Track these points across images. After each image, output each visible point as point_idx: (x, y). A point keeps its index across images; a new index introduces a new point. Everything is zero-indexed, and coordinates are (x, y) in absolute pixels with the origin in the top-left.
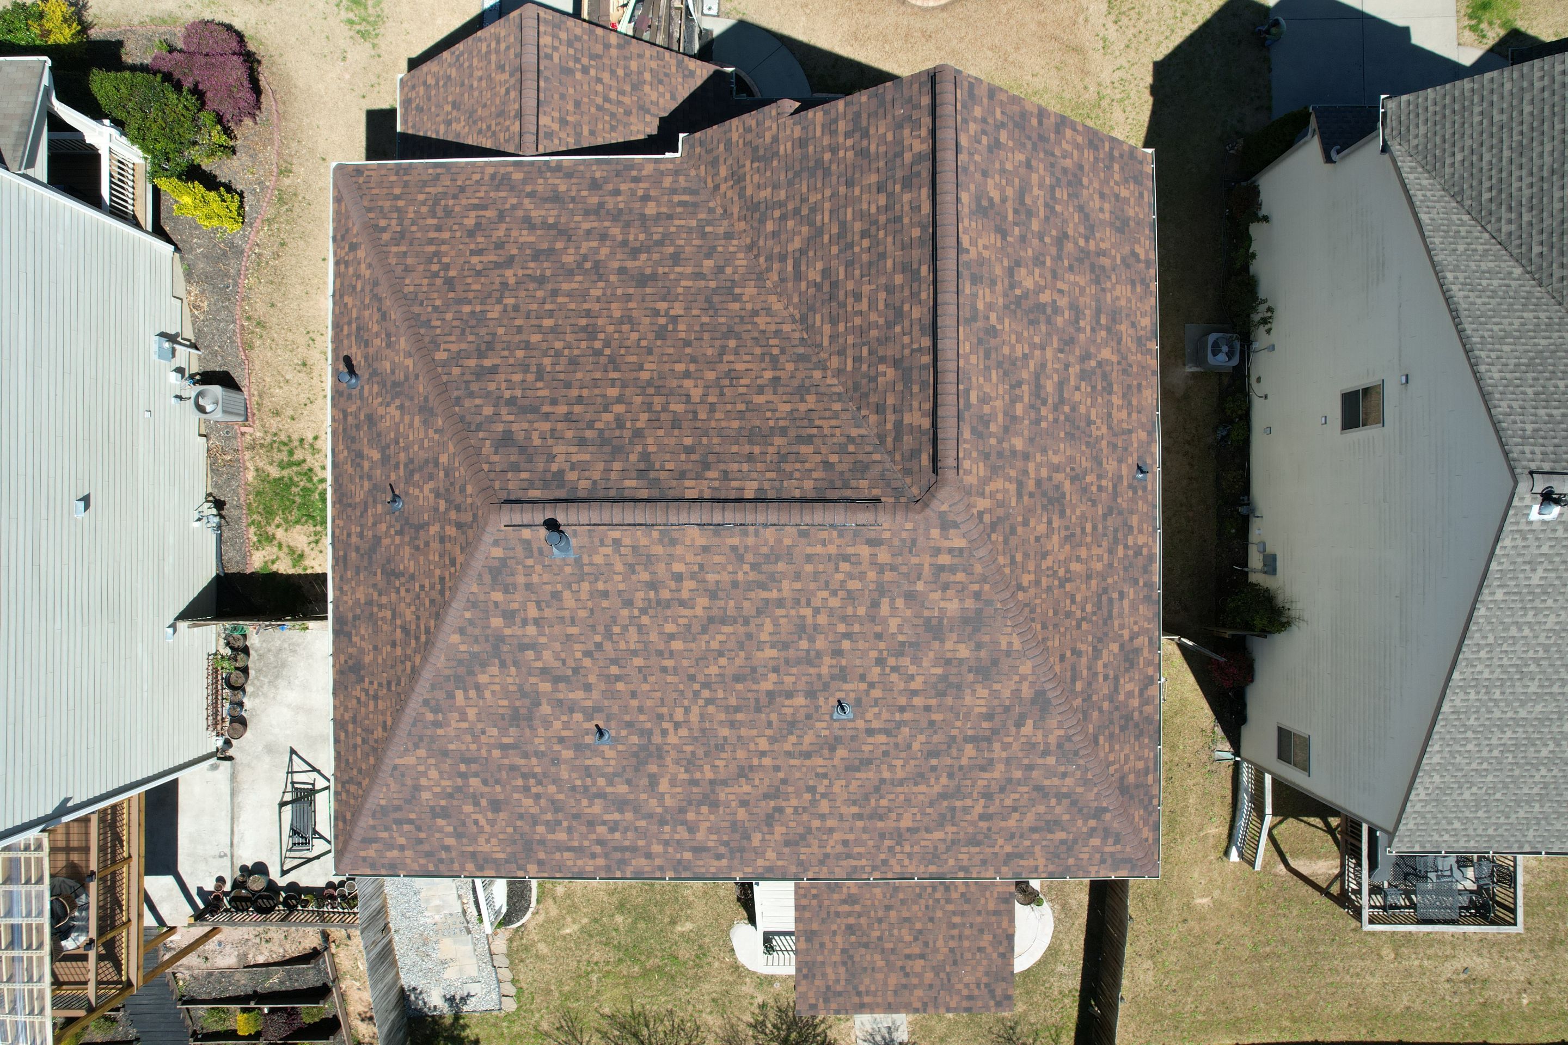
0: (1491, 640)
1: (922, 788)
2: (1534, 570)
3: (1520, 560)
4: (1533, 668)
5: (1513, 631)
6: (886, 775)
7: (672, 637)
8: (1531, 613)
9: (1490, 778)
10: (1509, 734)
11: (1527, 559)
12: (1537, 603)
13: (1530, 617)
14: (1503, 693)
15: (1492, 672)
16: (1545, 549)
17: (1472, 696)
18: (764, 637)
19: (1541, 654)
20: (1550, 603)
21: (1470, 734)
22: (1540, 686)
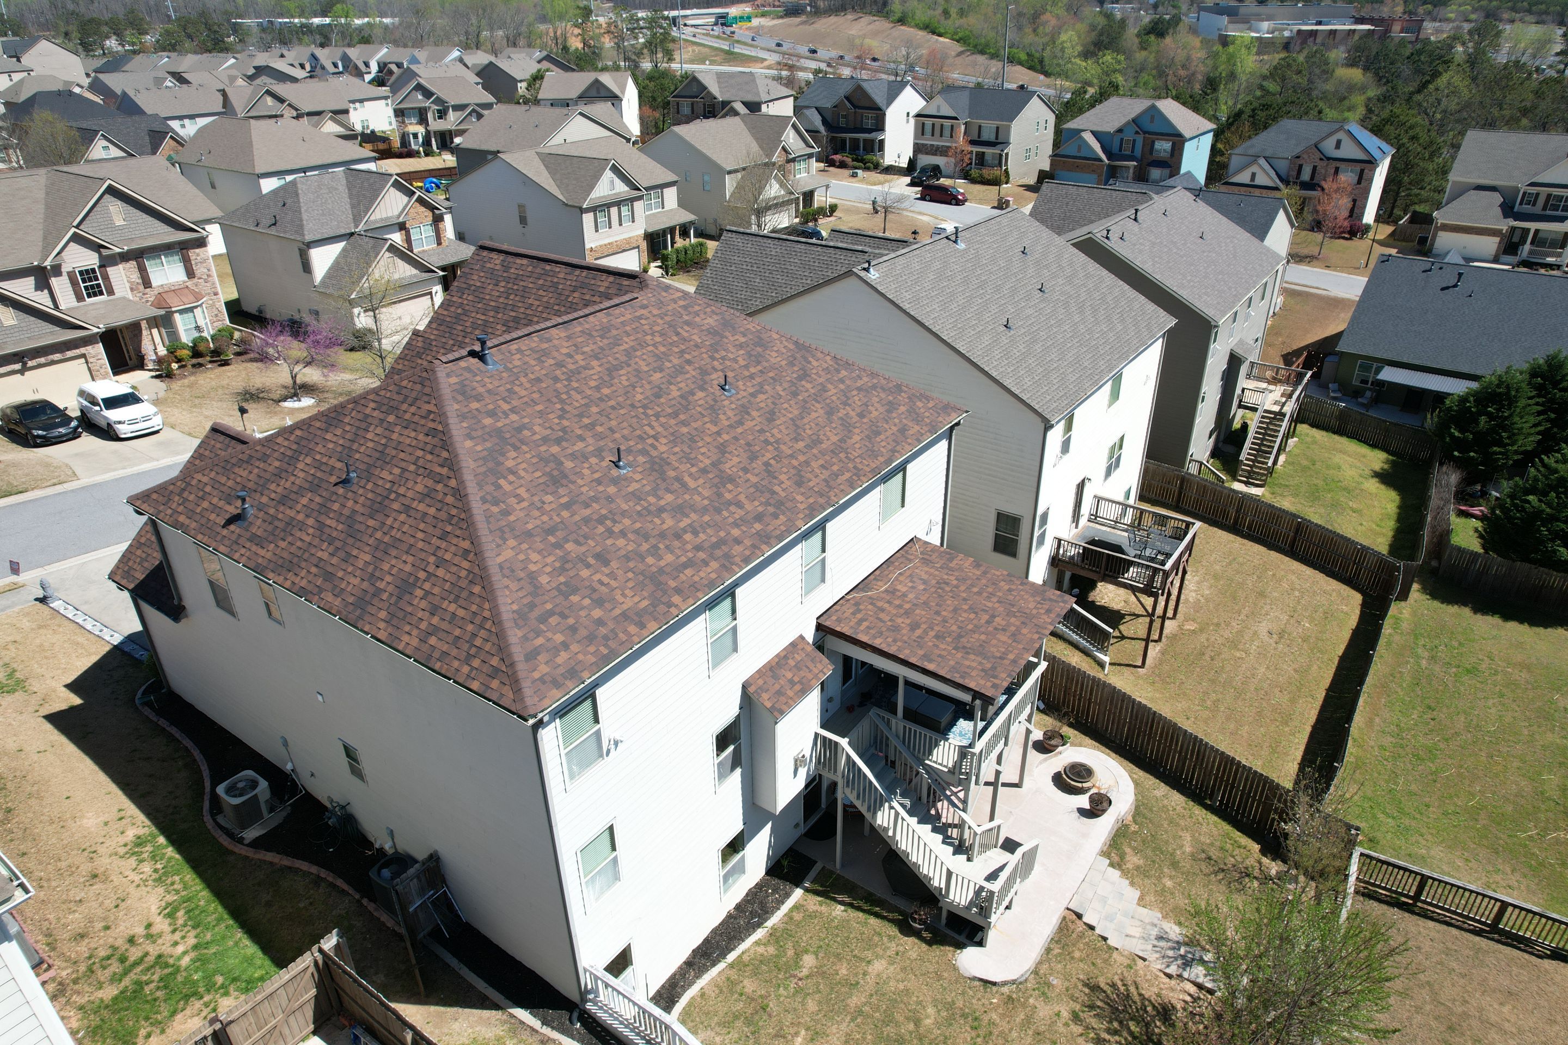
0: (930, 321)
1: (814, 415)
3: (892, 292)
5: (932, 315)
6: (790, 416)
7: (598, 388)
8: (926, 307)
11: (895, 290)
14: (968, 338)
15: (951, 332)
17: (961, 343)
18: (646, 369)
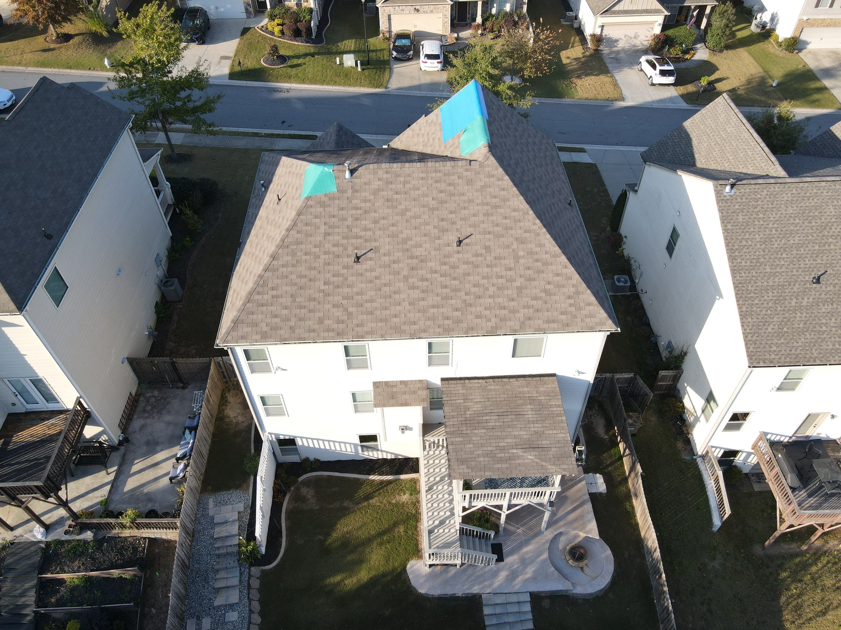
0: (736, 247)
2: (738, 215)
3: (729, 211)
4: (762, 260)
5: (744, 243)
8: (747, 234)
9: (775, 319)
10: (771, 294)
11: (733, 211)
12: (747, 229)
13: (747, 236)
14: (756, 273)
15: (746, 262)
16: (737, 207)
17: (743, 274)
19: (762, 253)
20: (752, 229)
21: (752, 295)
22: (771, 269)
